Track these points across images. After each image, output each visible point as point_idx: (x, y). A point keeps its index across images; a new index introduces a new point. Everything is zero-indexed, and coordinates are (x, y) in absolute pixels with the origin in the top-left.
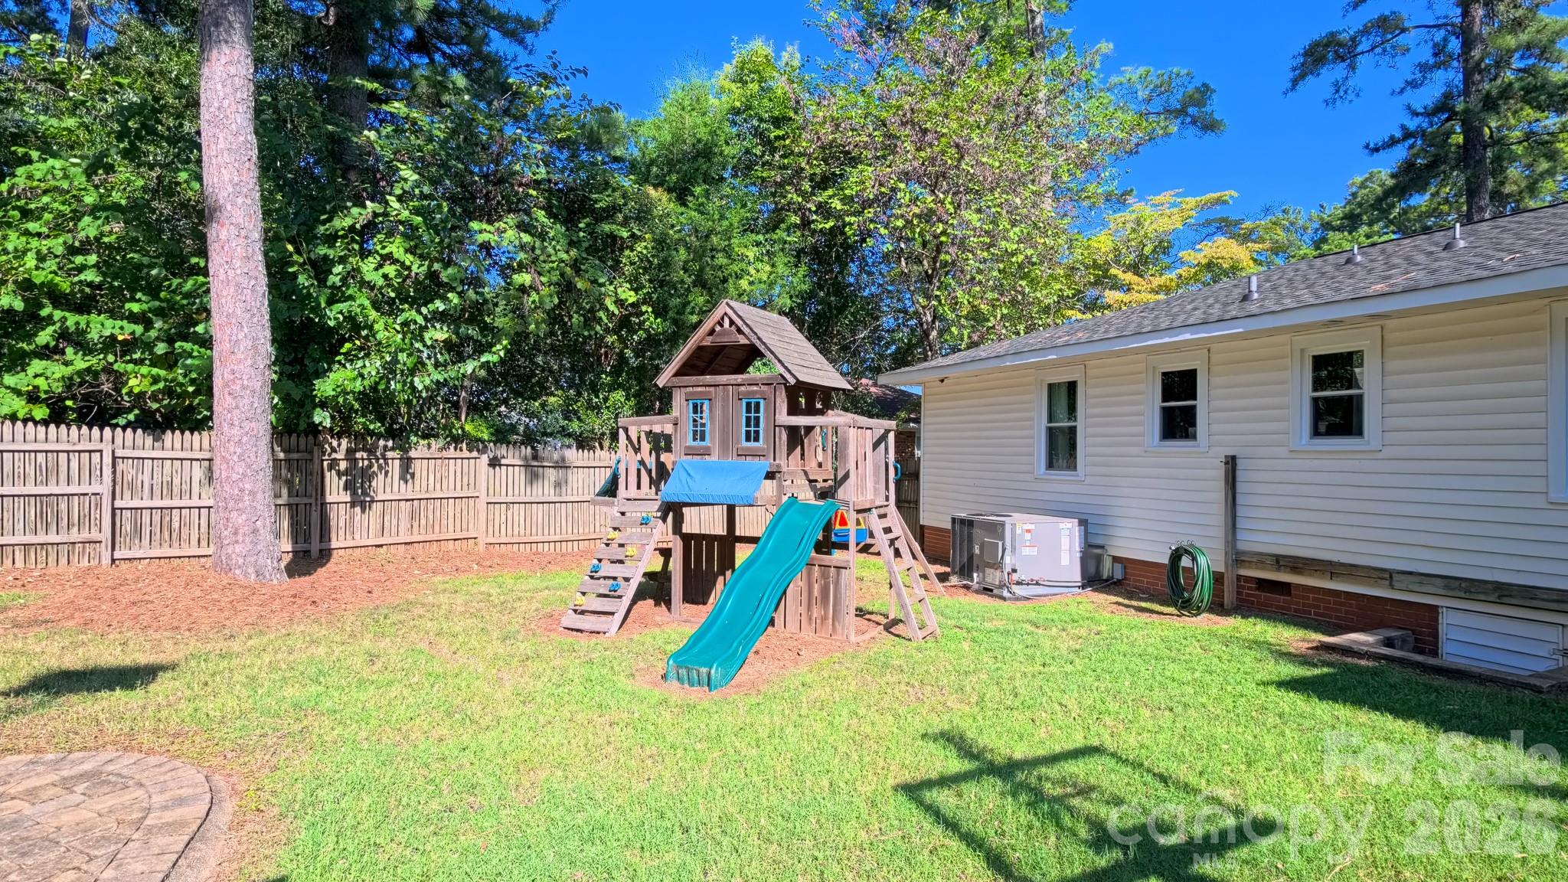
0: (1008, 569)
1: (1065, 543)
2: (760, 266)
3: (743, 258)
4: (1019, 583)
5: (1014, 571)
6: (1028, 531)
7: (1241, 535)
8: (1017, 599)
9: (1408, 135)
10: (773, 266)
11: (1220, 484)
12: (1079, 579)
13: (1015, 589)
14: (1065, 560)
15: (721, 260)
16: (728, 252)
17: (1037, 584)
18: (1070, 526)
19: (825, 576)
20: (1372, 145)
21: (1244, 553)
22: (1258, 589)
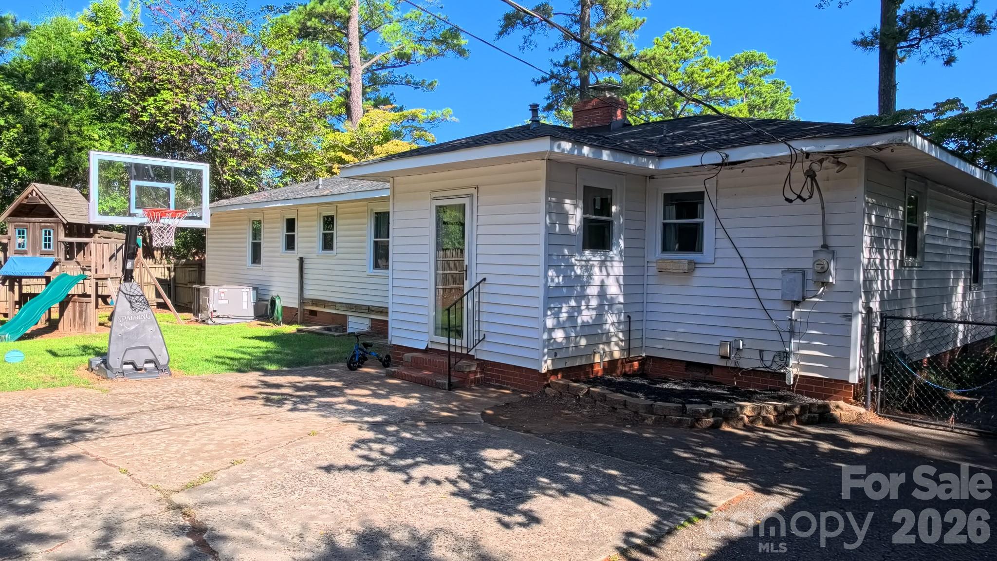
0: (211, 310)
1: (245, 298)
2: (103, 141)
3: (90, 139)
4: (218, 317)
5: (215, 311)
6: (223, 292)
7: (305, 292)
8: (216, 324)
9: (553, 76)
10: (113, 142)
11: (297, 270)
12: (253, 315)
13: (214, 319)
14: (245, 306)
15: (75, 137)
16: (80, 134)
17: (228, 317)
18: (248, 290)
19: (81, 307)
20: (536, 80)
21: (306, 299)
22: (310, 314)
